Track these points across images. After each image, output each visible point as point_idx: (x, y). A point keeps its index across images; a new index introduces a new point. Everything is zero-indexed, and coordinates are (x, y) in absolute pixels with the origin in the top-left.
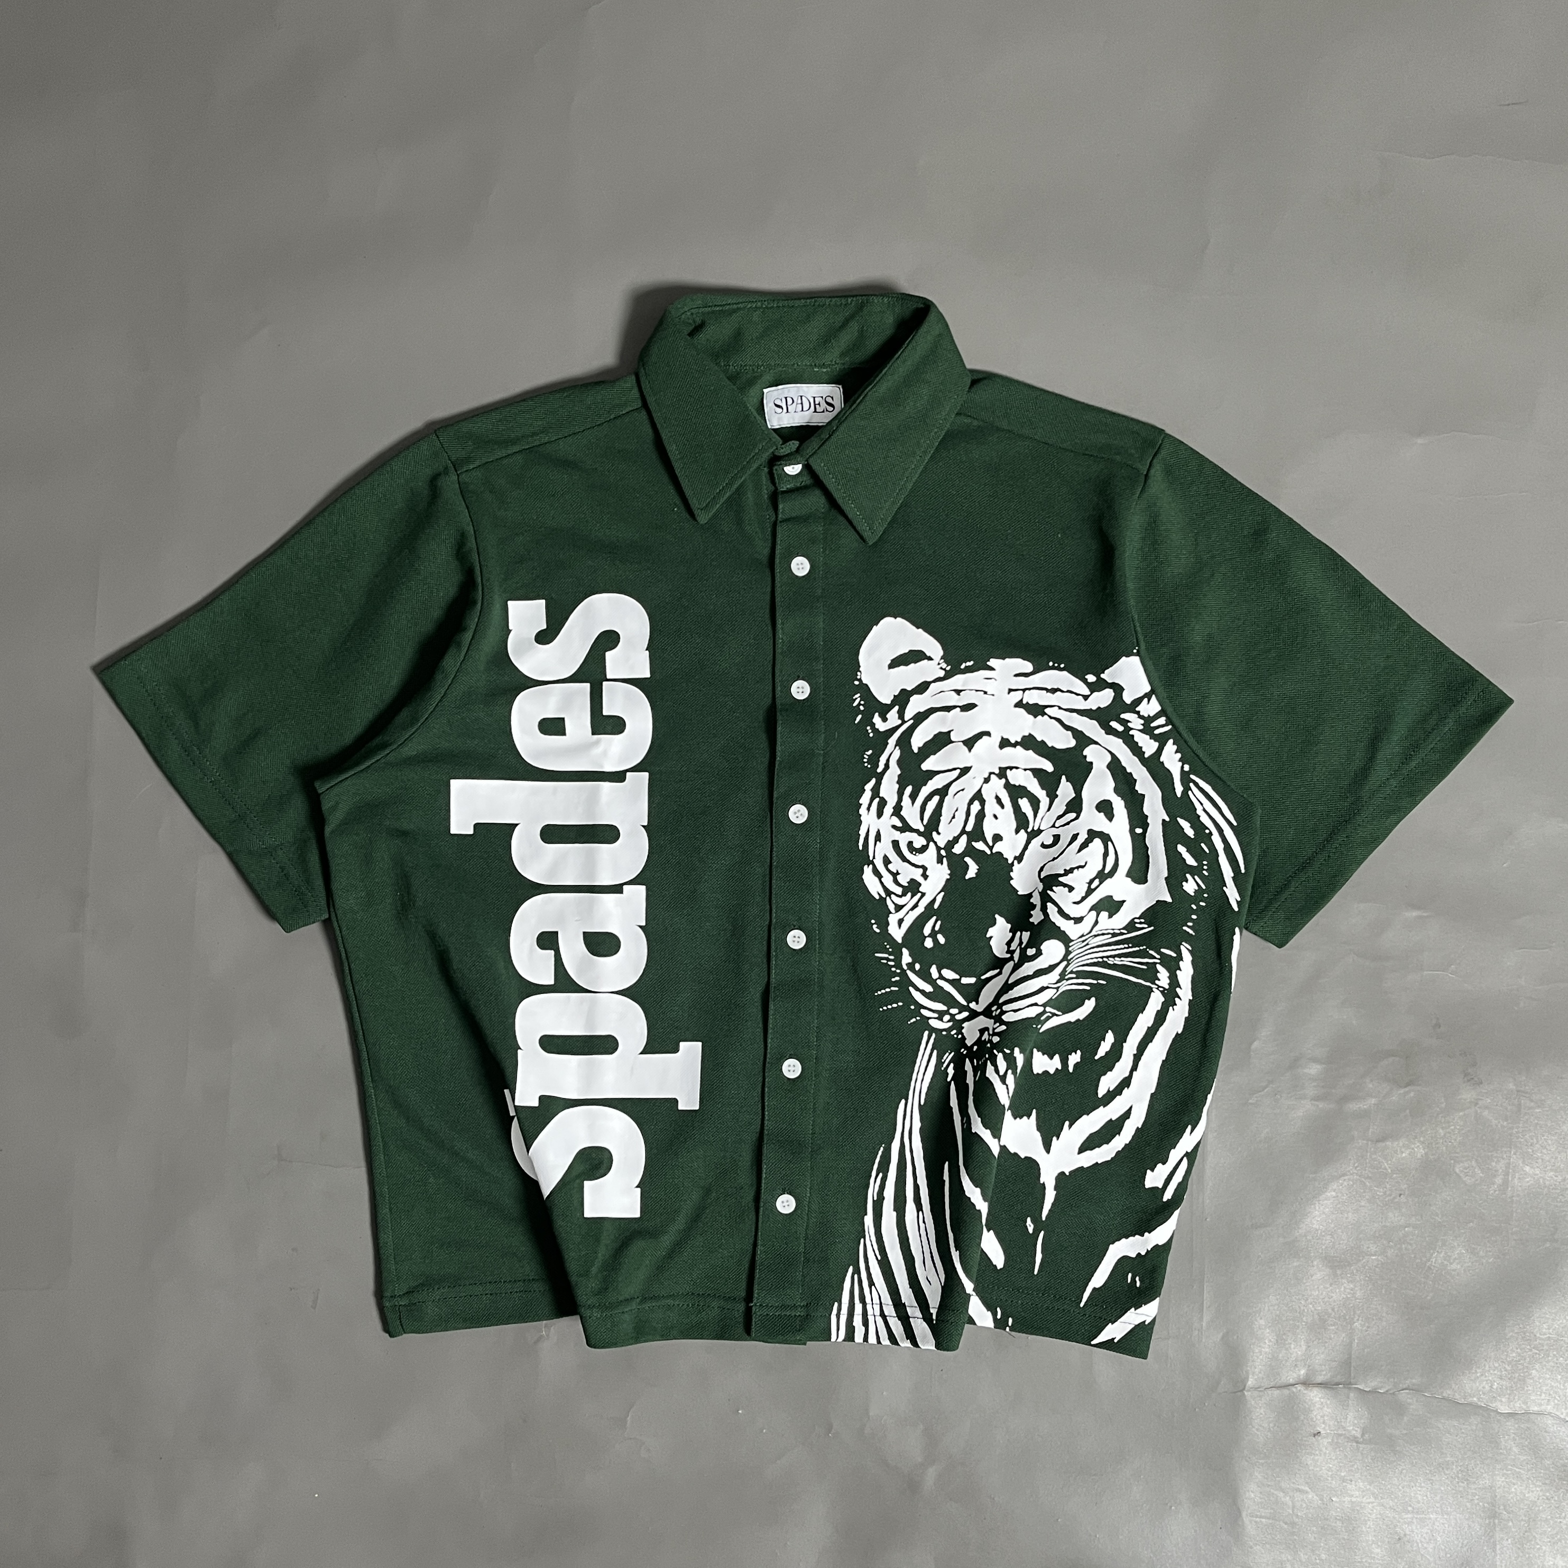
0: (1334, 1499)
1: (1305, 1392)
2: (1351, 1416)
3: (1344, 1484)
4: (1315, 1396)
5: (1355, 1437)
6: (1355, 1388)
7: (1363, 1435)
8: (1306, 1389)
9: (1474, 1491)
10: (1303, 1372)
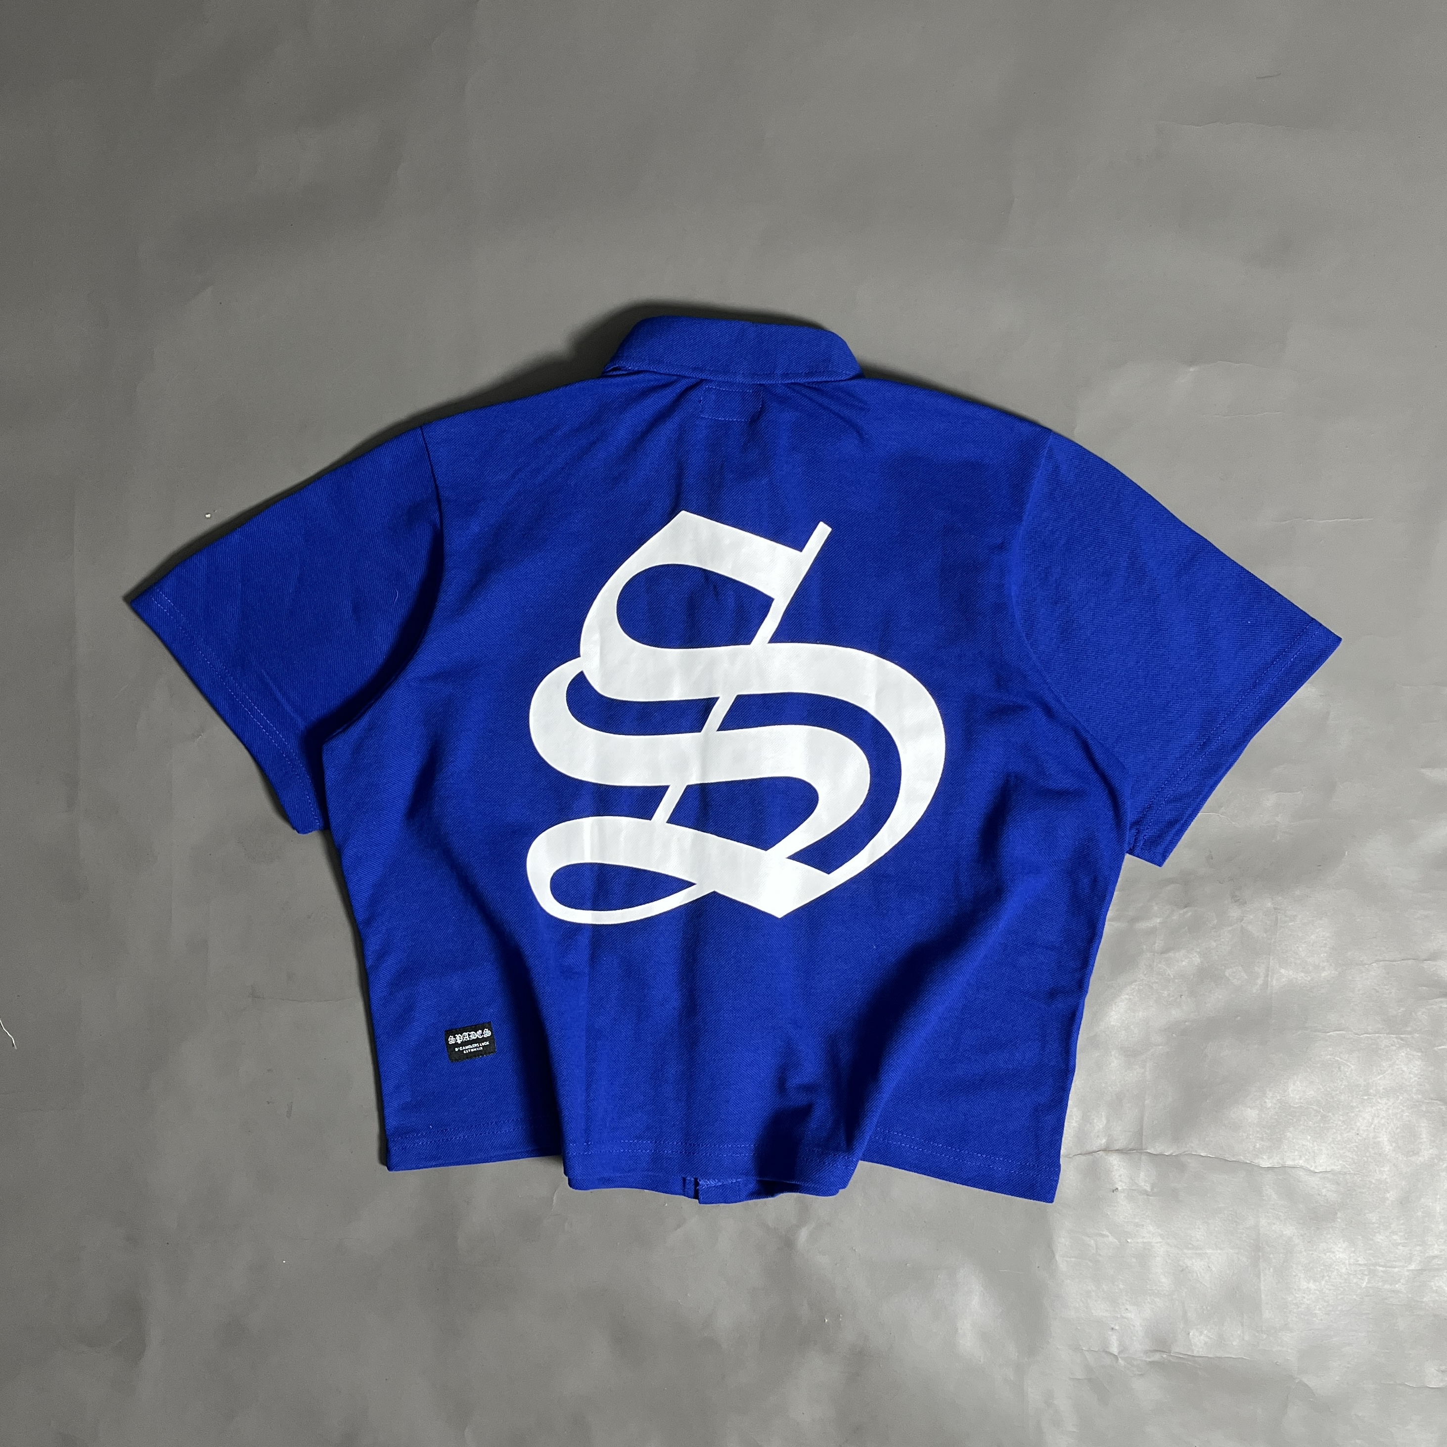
0: (1129, 1241)
1: (1106, 1157)
2: (1142, 1175)
3: (1137, 1228)
4: (1114, 1160)
5: (1146, 1191)
6: (1146, 1152)
7: (1152, 1189)
8: (1107, 1155)
9: (1241, 1231)
10: (1104, 1141)
